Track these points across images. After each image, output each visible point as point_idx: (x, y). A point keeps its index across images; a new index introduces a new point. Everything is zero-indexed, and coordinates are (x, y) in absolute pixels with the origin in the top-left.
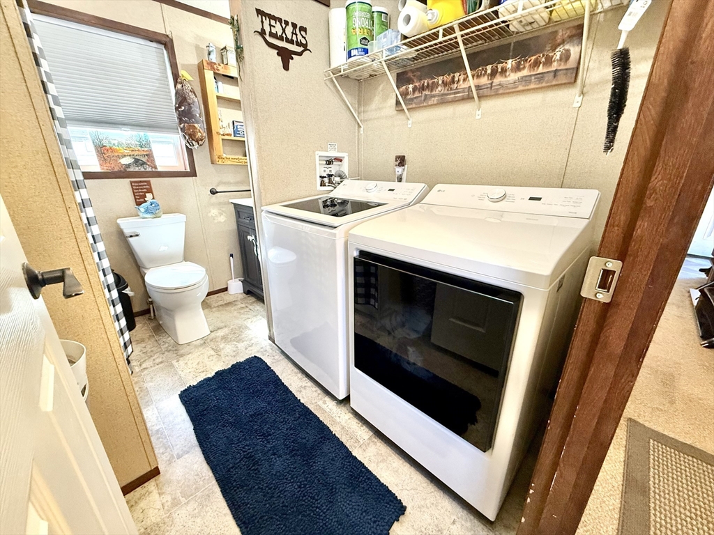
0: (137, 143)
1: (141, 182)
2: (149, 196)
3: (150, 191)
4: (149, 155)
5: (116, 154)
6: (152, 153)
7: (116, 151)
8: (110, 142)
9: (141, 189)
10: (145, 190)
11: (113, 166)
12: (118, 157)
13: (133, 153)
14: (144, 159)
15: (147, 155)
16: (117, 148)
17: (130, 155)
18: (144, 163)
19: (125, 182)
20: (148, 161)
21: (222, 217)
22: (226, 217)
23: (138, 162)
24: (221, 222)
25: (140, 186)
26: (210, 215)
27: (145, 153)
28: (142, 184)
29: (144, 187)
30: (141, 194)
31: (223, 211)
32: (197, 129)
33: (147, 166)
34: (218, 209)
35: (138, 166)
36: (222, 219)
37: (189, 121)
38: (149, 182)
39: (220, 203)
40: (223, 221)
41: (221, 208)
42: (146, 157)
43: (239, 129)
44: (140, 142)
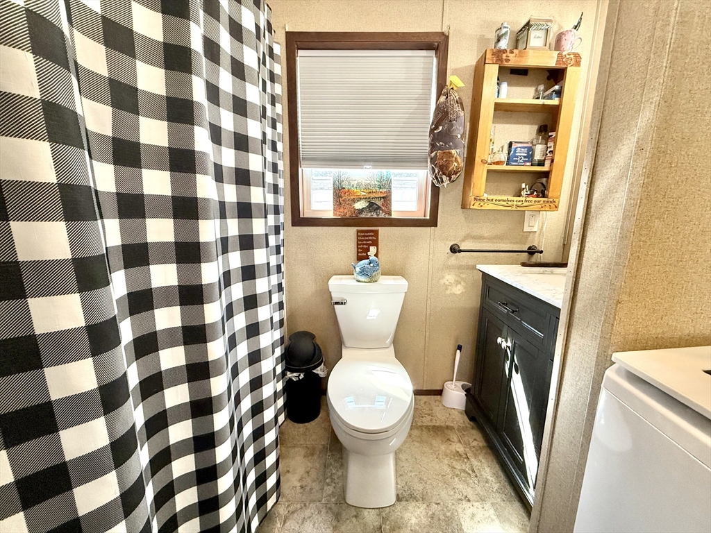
0: (376, 183)
1: (368, 231)
2: (373, 250)
3: (375, 243)
4: (387, 199)
5: (352, 197)
6: (390, 195)
7: (354, 193)
8: (349, 184)
9: (367, 240)
10: (370, 242)
11: (346, 211)
12: (354, 201)
13: (370, 195)
14: (379, 203)
15: (383, 198)
16: (355, 190)
17: (366, 199)
18: (379, 208)
19: (352, 231)
20: (383, 205)
21: (459, 287)
22: (465, 288)
23: (372, 206)
24: (454, 294)
25: (366, 236)
26: (442, 282)
27: (382, 196)
28: (369, 234)
29: (370, 238)
30: (365, 246)
31: (462, 279)
32: (453, 157)
33: (381, 212)
34: (456, 275)
35: (370, 212)
36: (458, 290)
37: (445, 146)
38: (376, 232)
39: (461, 266)
40: (459, 292)
41: (461, 273)
42: (382, 200)
43: (517, 154)
44: (380, 181)
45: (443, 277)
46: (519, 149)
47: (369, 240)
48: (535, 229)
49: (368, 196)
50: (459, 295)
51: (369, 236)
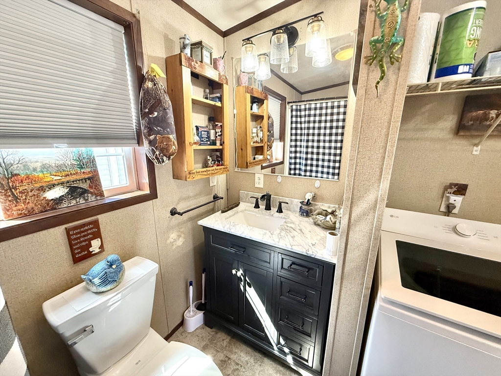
0: (74, 162)
1: (84, 225)
2: (95, 245)
3: (97, 235)
4: (94, 179)
5: (38, 185)
6: (98, 174)
7: (39, 180)
8: (26, 167)
9: (84, 236)
10: (90, 236)
11: (30, 205)
12: (42, 189)
13: (68, 179)
14: (85, 186)
15: (89, 179)
16: (41, 175)
17: (62, 184)
18: (85, 191)
19: (58, 232)
20: (90, 187)
21: (181, 239)
22: (184, 238)
23: (74, 192)
24: (178, 246)
25: (83, 232)
26: (168, 242)
27: (86, 176)
28: (86, 228)
29: (89, 232)
30: (84, 244)
31: (182, 232)
32: (171, 141)
33: (90, 195)
34: (177, 232)
35: (75, 198)
36: (180, 242)
37: (164, 131)
38: (96, 224)
39: (179, 223)
40: (181, 243)
41: (180, 229)
42: (88, 182)
43: (203, 136)
44: (79, 160)
45: (169, 237)
46: (203, 132)
47: (88, 234)
48: (215, 184)
49: (65, 179)
50: (182, 245)
51: (88, 230)
